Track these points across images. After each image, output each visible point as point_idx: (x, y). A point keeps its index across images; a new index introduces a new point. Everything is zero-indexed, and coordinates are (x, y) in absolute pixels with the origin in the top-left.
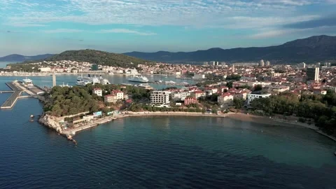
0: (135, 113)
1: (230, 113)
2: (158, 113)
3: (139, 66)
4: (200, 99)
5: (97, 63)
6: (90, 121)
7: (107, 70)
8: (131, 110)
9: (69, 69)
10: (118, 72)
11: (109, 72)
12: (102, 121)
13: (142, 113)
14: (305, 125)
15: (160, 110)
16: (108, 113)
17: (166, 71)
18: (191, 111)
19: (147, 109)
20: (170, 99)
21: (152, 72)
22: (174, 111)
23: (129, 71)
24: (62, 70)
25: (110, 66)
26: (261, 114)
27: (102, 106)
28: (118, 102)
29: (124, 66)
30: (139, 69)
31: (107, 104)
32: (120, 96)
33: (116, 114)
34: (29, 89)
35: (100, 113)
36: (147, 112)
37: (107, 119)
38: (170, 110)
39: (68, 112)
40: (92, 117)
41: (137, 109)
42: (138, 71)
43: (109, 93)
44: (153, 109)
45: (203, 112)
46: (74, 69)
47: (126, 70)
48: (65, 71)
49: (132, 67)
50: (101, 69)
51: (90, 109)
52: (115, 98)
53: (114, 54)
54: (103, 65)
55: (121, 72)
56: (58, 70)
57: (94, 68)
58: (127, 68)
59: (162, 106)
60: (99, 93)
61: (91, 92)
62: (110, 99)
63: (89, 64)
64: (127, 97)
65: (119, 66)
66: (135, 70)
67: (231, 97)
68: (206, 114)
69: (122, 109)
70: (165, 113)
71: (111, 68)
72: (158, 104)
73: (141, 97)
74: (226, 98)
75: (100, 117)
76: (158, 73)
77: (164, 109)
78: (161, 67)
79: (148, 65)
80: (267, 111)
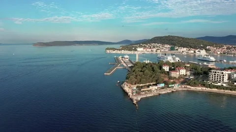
0: (192, 88)
2: (215, 90)
3: (208, 47)
5: (175, 45)
6: (155, 90)
7: (182, 50)
8: (189, 85)
9: (154, 50)
10: (190, 52)
11: (183, 52)
12: (163, 92)
13: (199, 89)
15: (217, 87)
16: (170, 86)
17: (233, 52)
19: (204, 85)
20: (229, 78)
21: (219, 53)
22: (231, 90)
23: (199, 51)
24: (150, 50)
25: (184, 47)
27: (166, 79)
28: (180, 77)
29: (195, 48)
30: (207, 50)
31: (170, 78)
32: (183, 72)
33: (177, 87)
34: (125, 62)
35: (163, 85)
36: (204, 88)
37: (168, 91)
38: (226, 88)
39: (140, 82)
40: (156, 87)
41: (195, 85)
42: (207, 52)
43: (174, 70)
44: (210, 86)
46: (158, 49)
47: (197, 51)
48: (152, 51)
49: (201, 48)
50: (177, 50)
51: (157, 81)
52: (178, 73)
53: (188, 39)
54: (179, 47)
55: (192, 52)
56: (148, 50)
57: (172, 49)
58: (197, 49)
59: (219, 84)
60: (166, 68)
61: (161, 68)
62: (174, 74)
63: (169, 46)
64: (188, 73)
65: (191, 47)
66: (204, 50)
69: (183, 83)
70: (222, 91)
71: (185, 49)
72: (215, 82)
73: (201, 74)
75: (163, 88)
76: (224, 54)
77: (221, 87)
78: (228, 48)
79: (216, 47)
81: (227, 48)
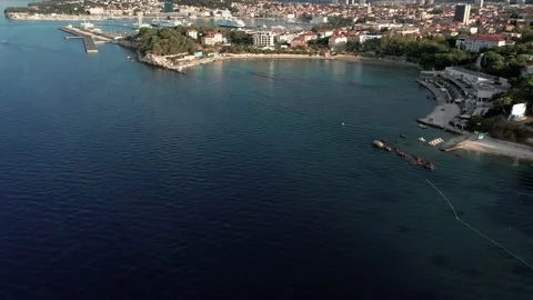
0: (236, 55)
2: (262, 55)
3: (233, 5)
4: (310, 43)
7: (187, 11)
9: (130, 11)
10: (202, 14)
11: (190, 14)
12: (204, 61)
13: (244, 55)
14: (411, 64)
15: (264, 52)
16: (209, 55)
17: (274, 13)
18: (298, 53)
19: (249, 51)
20: (275, 41)
21: (252, 15)
22: (278, 53)
23: (219, 13)
24: (120, 12)
25: (190, 5)
26: (371, 56)
27: (201, 48)
28: (217, 45)
29: (211, 6)
30: (233, 11)
31: (205, 46)
32: (218, 38)
33: (217, 56)
35: (200, 54)
36: (249, 55)
37: (209, 60)
38: (274, 52)
39: (169, 52)
40: (193, 57)
41: (238, 51)
43: (204, 35)
44: (256, 52)
45: (310, 54)
46: (139, 10)
47: (215, 12)
48: (124, 14)
49: (222, 7)
50: (178, 10)
51: (189, 51)
52: (213, 39)
55: (207, 14)
56: (115, 11)
57: (168, 9)
58: (215, 8)
59: (265, 48)
60: (193, 34)
61: (184, 34)
62: (208, 41)
64: (225, 40)
65: (203, 5)
66: (227, 11)
67: (345, 39)
68: (313, 56)
69: (222, 52)
70: (269, 56)
71: (192, 9)
72: (261, 46)
73: (241, 41)
74: (338, 40)
75: (201, 58)
76: (261, 16)
77: (268, 52)
78: (266, 6)
79: (246, 4)
80: (378, 53)
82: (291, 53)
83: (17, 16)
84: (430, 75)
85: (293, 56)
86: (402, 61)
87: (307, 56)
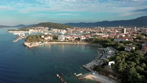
1: (82, 43)
2: (59, 43)
3: (67, 29)
4: (76, 39)
5: (51, 28)
6: (37, 44)
7: (54, 30)
8: (51, 42)
9: (40, 30)
10: (58, 31)
12: (41, 44)
13: (54, 43)
16: (44, 42)
17: (77, 31)
21: (71, 31)
22: (64, 42)
23: (63, 31)
24: (37, 30)
25: (56, 29)
26: (90, 43)
27: (42, 40)
29: (61, 29)
30: (66, 30)
32: (49, 38)
33: (46, 43)
34: (23, 36)
35: (41, 42)
36: (56, 42)
37: (43, 44)
39: (32, 42)
40: (38, 43)
41: (53, 41)
46: (42, 30)
47: (62, 30)
48: (38, 31)
49: (64, 29)
50: (52, 30)
53: (58, 24)
54: (53, 28)
55: (60, 31)
57: (49, 30)
58: (62, 29)
60: (43, 37)
61: (41, 37)
62: (46, 39)
63: (48, 28)
65: (59, 29)
66: (65, 30)
67: (85, 38)
68: (74, 43)
69: (49, 41)
70: (62, 43)
72: (60, 40)
74: (82, 39)
75: (41, 43)
76: (74, 31)
79: (71, 28)
80: (92, 42)
81: (76, 29)
82: (68, 42)
83: (10, 32)
84: (101, 49)
85: (69, 43)
86: (98, 45)
87: (72, 43)
